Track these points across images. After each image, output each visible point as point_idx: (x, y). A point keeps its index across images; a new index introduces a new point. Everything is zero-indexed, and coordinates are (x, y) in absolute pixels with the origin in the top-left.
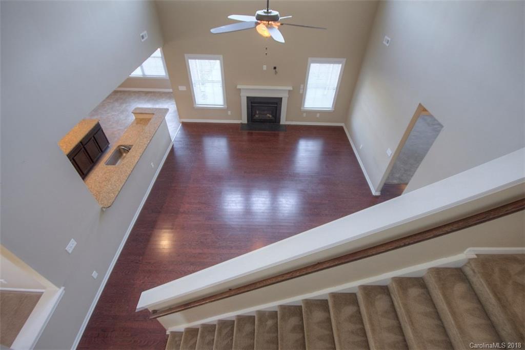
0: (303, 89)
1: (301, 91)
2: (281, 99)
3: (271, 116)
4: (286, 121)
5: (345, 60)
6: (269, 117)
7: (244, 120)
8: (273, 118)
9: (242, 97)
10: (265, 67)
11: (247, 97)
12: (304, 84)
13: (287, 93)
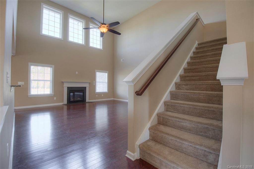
0: (95, 83)
1: (94, 85)
2: (85, 88)
3: (80, 99)
4: (89, 100)
5: (108, 71)
6: (79, 99)
7: (65, 102)
8: (82, 100)
9: (64, 87)
10: (77, 73)
11: (68, 87)
12: (95, 81)
13: (88, 84)
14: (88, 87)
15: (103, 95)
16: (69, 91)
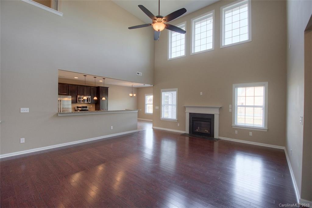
0: (232, 108)
1: (230, 110)
2: (213, 115)
4: (219, 136)
7: (187, 131)
8: (209, 133)
9: (186, 113)
10: (201, 93)
11: (190, 113)
12: (232, 104)
13: (218, 110)
14: (218, 115)
15: (251, 134)
16: (192, 118)
